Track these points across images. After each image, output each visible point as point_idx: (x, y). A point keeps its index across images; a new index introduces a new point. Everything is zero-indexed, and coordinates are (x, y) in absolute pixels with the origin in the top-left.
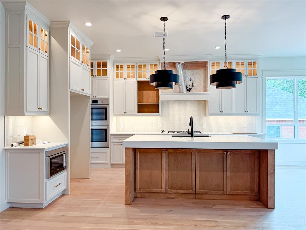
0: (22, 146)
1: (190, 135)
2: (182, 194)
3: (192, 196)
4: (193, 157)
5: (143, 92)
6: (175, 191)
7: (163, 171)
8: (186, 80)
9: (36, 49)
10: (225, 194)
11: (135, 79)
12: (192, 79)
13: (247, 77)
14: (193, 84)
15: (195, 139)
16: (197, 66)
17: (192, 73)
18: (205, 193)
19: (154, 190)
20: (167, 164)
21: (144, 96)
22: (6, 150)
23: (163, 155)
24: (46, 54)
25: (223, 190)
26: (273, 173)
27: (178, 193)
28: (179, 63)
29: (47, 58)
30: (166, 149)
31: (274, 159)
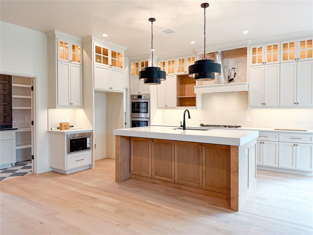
0: (59, 130)
1: (182, 128)
2: (165, 181)
3: (173, 185)
4: (173, 147)
5: (185, 86)
6: (159, 177)
7: (150, 158)
8: (229, 70)
9: (67, 61)
10: (201, 189)
11: (175, 74)
12: (235, 68)
13: (298, 60)
14: (235, 74)
15: (188, 132)
16: (240, 53)
17: (235, 61)
18: (182, 184)
19: (143, 174)
20: (153, 152)
21: (186, 89)
22: (49, 132)
23: (150, 145)
24: (79, 63)
25: (199, 184)
26: (237, 172)
27: (160, 180)
28: (217, 52)
29: (79, 66)
30: (152, 140)
31: (237, 156)
